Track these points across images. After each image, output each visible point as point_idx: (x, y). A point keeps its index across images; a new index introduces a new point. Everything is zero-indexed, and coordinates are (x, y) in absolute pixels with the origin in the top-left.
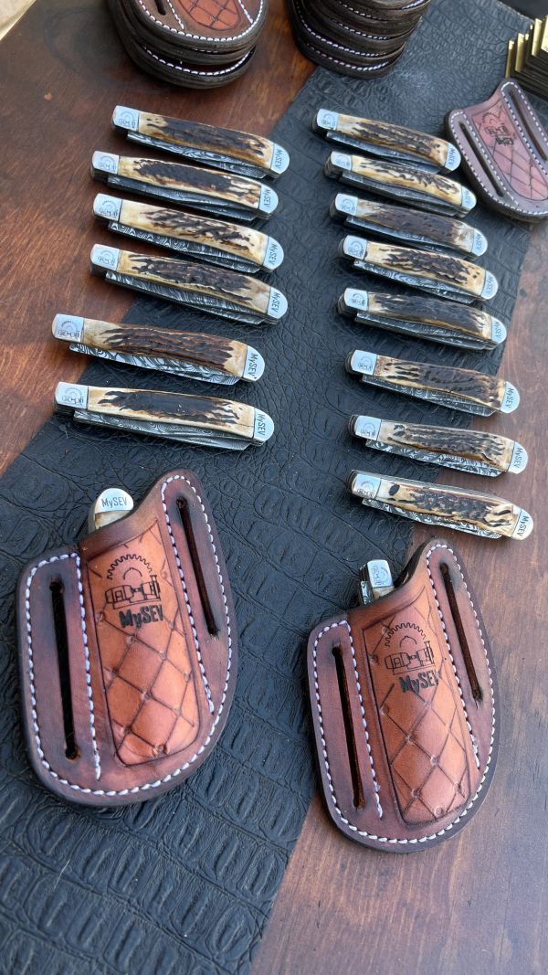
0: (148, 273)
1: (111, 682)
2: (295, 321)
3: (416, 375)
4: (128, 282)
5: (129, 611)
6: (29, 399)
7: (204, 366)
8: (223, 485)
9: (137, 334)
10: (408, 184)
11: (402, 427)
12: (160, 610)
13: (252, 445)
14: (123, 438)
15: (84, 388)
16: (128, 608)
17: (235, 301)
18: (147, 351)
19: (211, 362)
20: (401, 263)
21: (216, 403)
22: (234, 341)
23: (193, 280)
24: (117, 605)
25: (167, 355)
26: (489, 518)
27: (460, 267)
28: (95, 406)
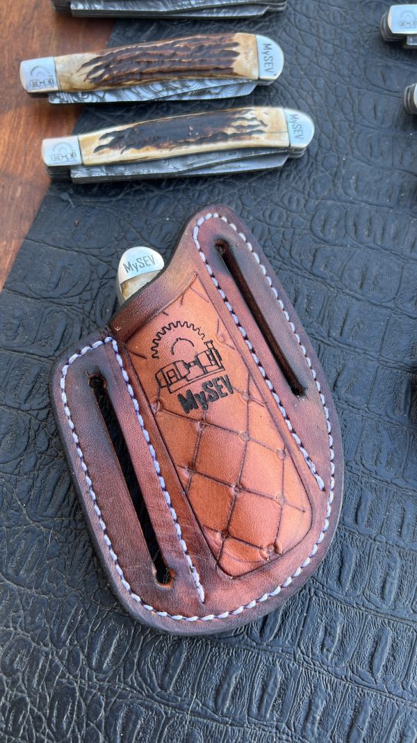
1: (190, 481)
5: (189, 392)
7: (211, 78)
8: (268, 213)
9: (119, 58)
12: (227, 382)
13: (292, 157)
14: (136, 191)
15: (72, 140)
16: (187, 388)
18: (138, 77)
19: (217, 69)
21: (234, 113)
22: (238, 34)
24: (172, 388)
25: (163, 75)
28: (91, 157)
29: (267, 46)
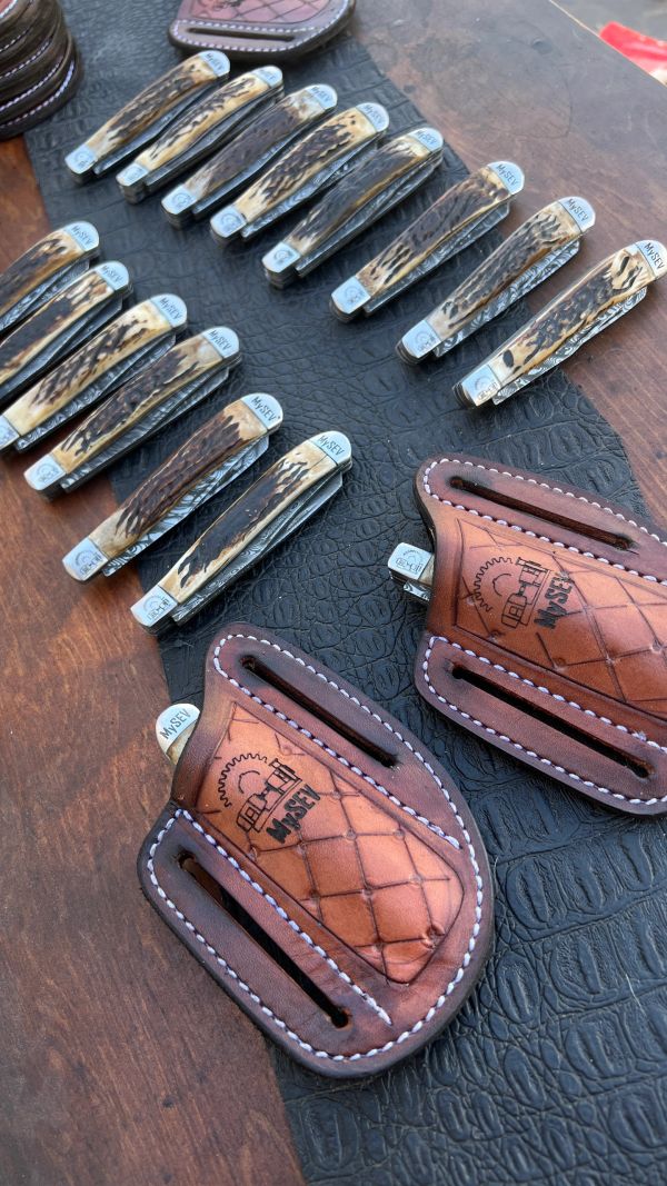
0: (92, 444)
2: (255, 339)
3: (407, 252)
4: (86, 471)
6: (125, 654)
7: (228, 459)
8: (360, 533)
9: (143, 498)
10: (206, 125)
11: (449, 304)
13: (341, 471)
14: (235, 595)
15: (156, 590)
17: (187, 380)
18: (169, 502)
19: (230, 448)
20: (280, 187)
21: (273, 473)
22: (225, 409)
23: (134, 405)
25: (188, 486)
26: (617, 284)
27: (332, 130)
28: (182, 593)
29: (256, 401)
